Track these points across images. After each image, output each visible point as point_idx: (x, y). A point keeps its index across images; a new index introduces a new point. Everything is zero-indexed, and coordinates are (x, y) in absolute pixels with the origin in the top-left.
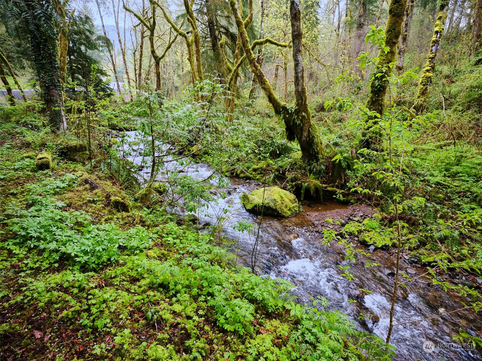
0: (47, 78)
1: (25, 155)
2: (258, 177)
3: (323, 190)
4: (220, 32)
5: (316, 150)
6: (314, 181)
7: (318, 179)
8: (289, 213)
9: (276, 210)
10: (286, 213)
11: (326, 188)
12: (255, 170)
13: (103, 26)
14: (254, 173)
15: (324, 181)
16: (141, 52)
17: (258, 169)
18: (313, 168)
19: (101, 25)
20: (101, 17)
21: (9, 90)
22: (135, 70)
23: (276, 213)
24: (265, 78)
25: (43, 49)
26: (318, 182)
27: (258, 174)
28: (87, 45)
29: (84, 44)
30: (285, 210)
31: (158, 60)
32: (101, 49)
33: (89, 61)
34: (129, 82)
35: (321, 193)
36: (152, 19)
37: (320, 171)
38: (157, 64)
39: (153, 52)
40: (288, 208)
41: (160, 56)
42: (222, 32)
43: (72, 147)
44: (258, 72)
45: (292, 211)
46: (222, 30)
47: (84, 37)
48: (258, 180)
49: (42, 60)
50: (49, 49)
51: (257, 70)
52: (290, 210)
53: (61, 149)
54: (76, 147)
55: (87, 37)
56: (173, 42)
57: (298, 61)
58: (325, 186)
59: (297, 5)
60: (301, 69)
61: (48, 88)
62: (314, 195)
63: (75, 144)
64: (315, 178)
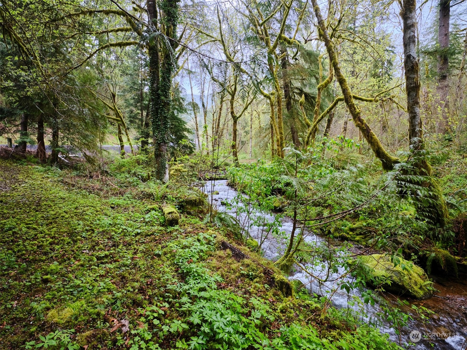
0: (160, 136)
1: (150, 207)
2: (357, 238)
3: (457, 264)
4: (294, 92)
5: (440, 213)
6: (442, 250)
7: (446, 248)
8: (421, 293)
9: (403, 287)
10: (417, 292)
11: (460, 261)
12: (352, 230)
13: (192, 94)
14: (351, 233)
15: (455, 252)
16: (220, 113)
17: (357, 228)
18: (438, 235)
19: (191, 93)
20: (191, 88)
21: (122, 147)
22: (213, 128)
23: (403, 292)
24: (372, 131)
25: (161, 113)
26: (446, 252)
27: (357, 235)
28: (179, 109)
29: (177, 109)
30: (416, 288)
31: (235, 119)
32: (189, 112)
33: (180, 121)
34: (207, 138)
35: (456, 267)
36: (234, 86)
37: (448, 239)
38: (235, 122)
39: (232, 113)
40: (419, 286)
41: (238, 116)
42: (296, 93)
43: (191, 201)
44: (364, 126)
45: (424, 290)
46: (296, 91)
47: (178, 103)
48: (358, 241)
49: (158, 122)
50: (165, 113)
51: (363, 124)
52: (421, 288)
53: (180, 202)
54: (196, 201)
55: (180, 103)
56: (250, 104)
57: (416, 113)
58: (459, 258)
59: (414, 58)
60: (419, 121)
61: (159, 144)
62: (446, 270)
63: (194, 199)
64: (442, 247)
